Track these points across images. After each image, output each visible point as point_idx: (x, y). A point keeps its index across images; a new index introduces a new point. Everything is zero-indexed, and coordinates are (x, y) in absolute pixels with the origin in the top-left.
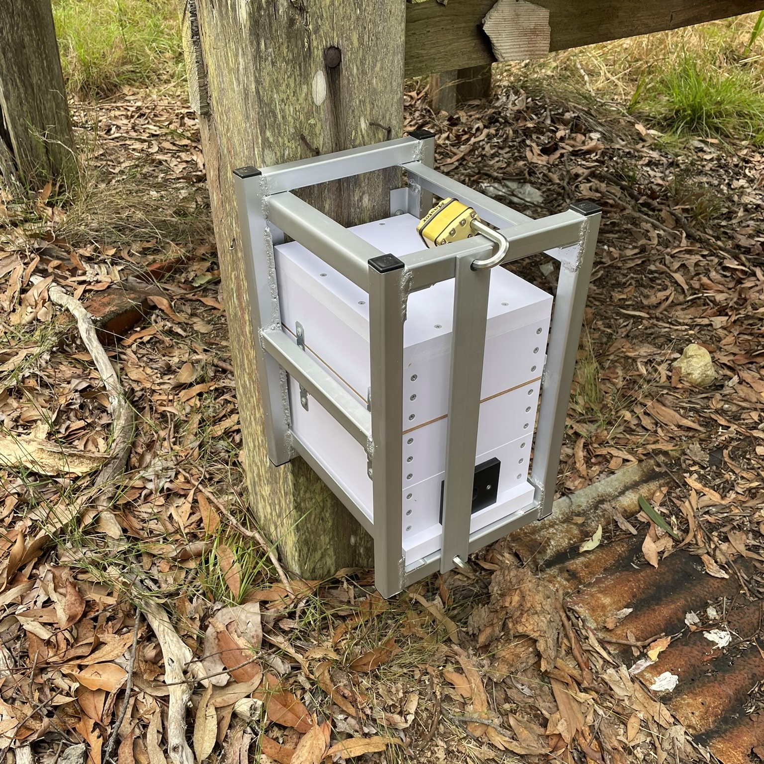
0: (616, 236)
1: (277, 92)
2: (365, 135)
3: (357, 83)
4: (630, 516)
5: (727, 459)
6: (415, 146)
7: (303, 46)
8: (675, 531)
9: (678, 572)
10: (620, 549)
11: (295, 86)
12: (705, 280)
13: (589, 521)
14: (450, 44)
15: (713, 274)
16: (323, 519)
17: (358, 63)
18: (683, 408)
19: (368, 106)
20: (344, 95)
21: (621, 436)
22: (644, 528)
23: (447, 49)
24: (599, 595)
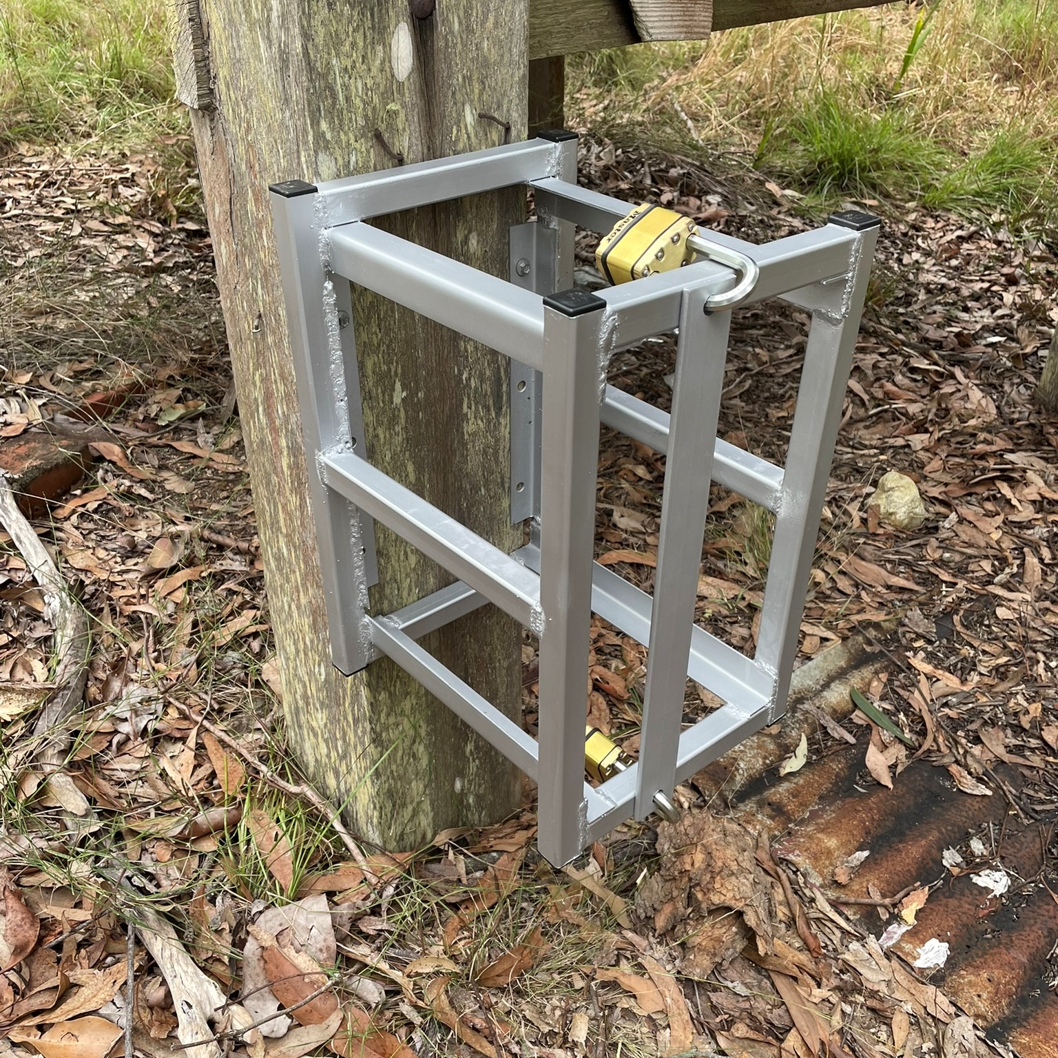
0: (762, 332)
1: (337, 55)
2: (472, 135)
3: (459, 46)
4: (842, 717)
5: (959, 628)
6: (549, 152)
8: (907, 735)
9: (920, 792)
10: (837, 766)
11: (365, 47)
12: (889, 386)
13: (788, 730)
14: (573, 11)
15: (899, 378)
16: (414, 756)
17: (461, 13)
18: (890, 561)
19: (477, 87)
20: (441, 66)
21: (813, 605)
22: (864, 733)
23: (569, 18)
24: (819, 835)
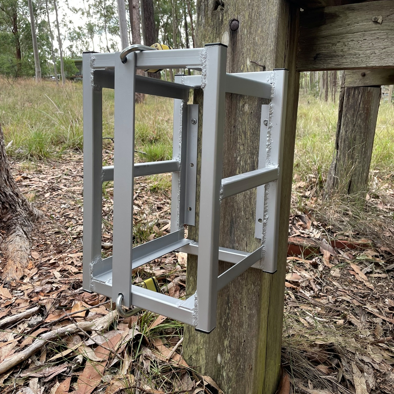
1: (204, 41)
2: (249, 69)
6: (269, 74)
7: (219, 19)
11: (213, 38)
17: (248, 28)
19: (252, 52)
20: (239, 45)
